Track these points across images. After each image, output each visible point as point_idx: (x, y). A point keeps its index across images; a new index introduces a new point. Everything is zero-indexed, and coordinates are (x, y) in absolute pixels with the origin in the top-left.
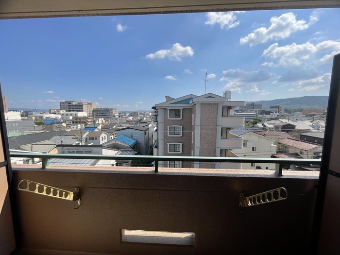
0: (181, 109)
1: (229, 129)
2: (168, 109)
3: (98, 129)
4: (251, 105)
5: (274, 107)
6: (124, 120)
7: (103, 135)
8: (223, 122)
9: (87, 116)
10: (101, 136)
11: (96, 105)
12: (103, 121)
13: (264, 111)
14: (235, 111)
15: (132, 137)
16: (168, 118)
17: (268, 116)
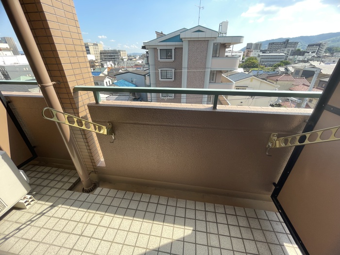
0: (173, 48)
1: (221, 72)
2: (159, 48)
3: (103, 74)
4: (284, 43)
5: (314, 45)
6: (132, 63)
7: (107, 80)
8: (213, 64)
9: (94, 59)
10: (105, 81)
11: (102, 47)
12: (111, 65)
13: (299, 50)
14: (261, 51)
15: (132, 81)
16: (159, 59)
17: (301, 58)
